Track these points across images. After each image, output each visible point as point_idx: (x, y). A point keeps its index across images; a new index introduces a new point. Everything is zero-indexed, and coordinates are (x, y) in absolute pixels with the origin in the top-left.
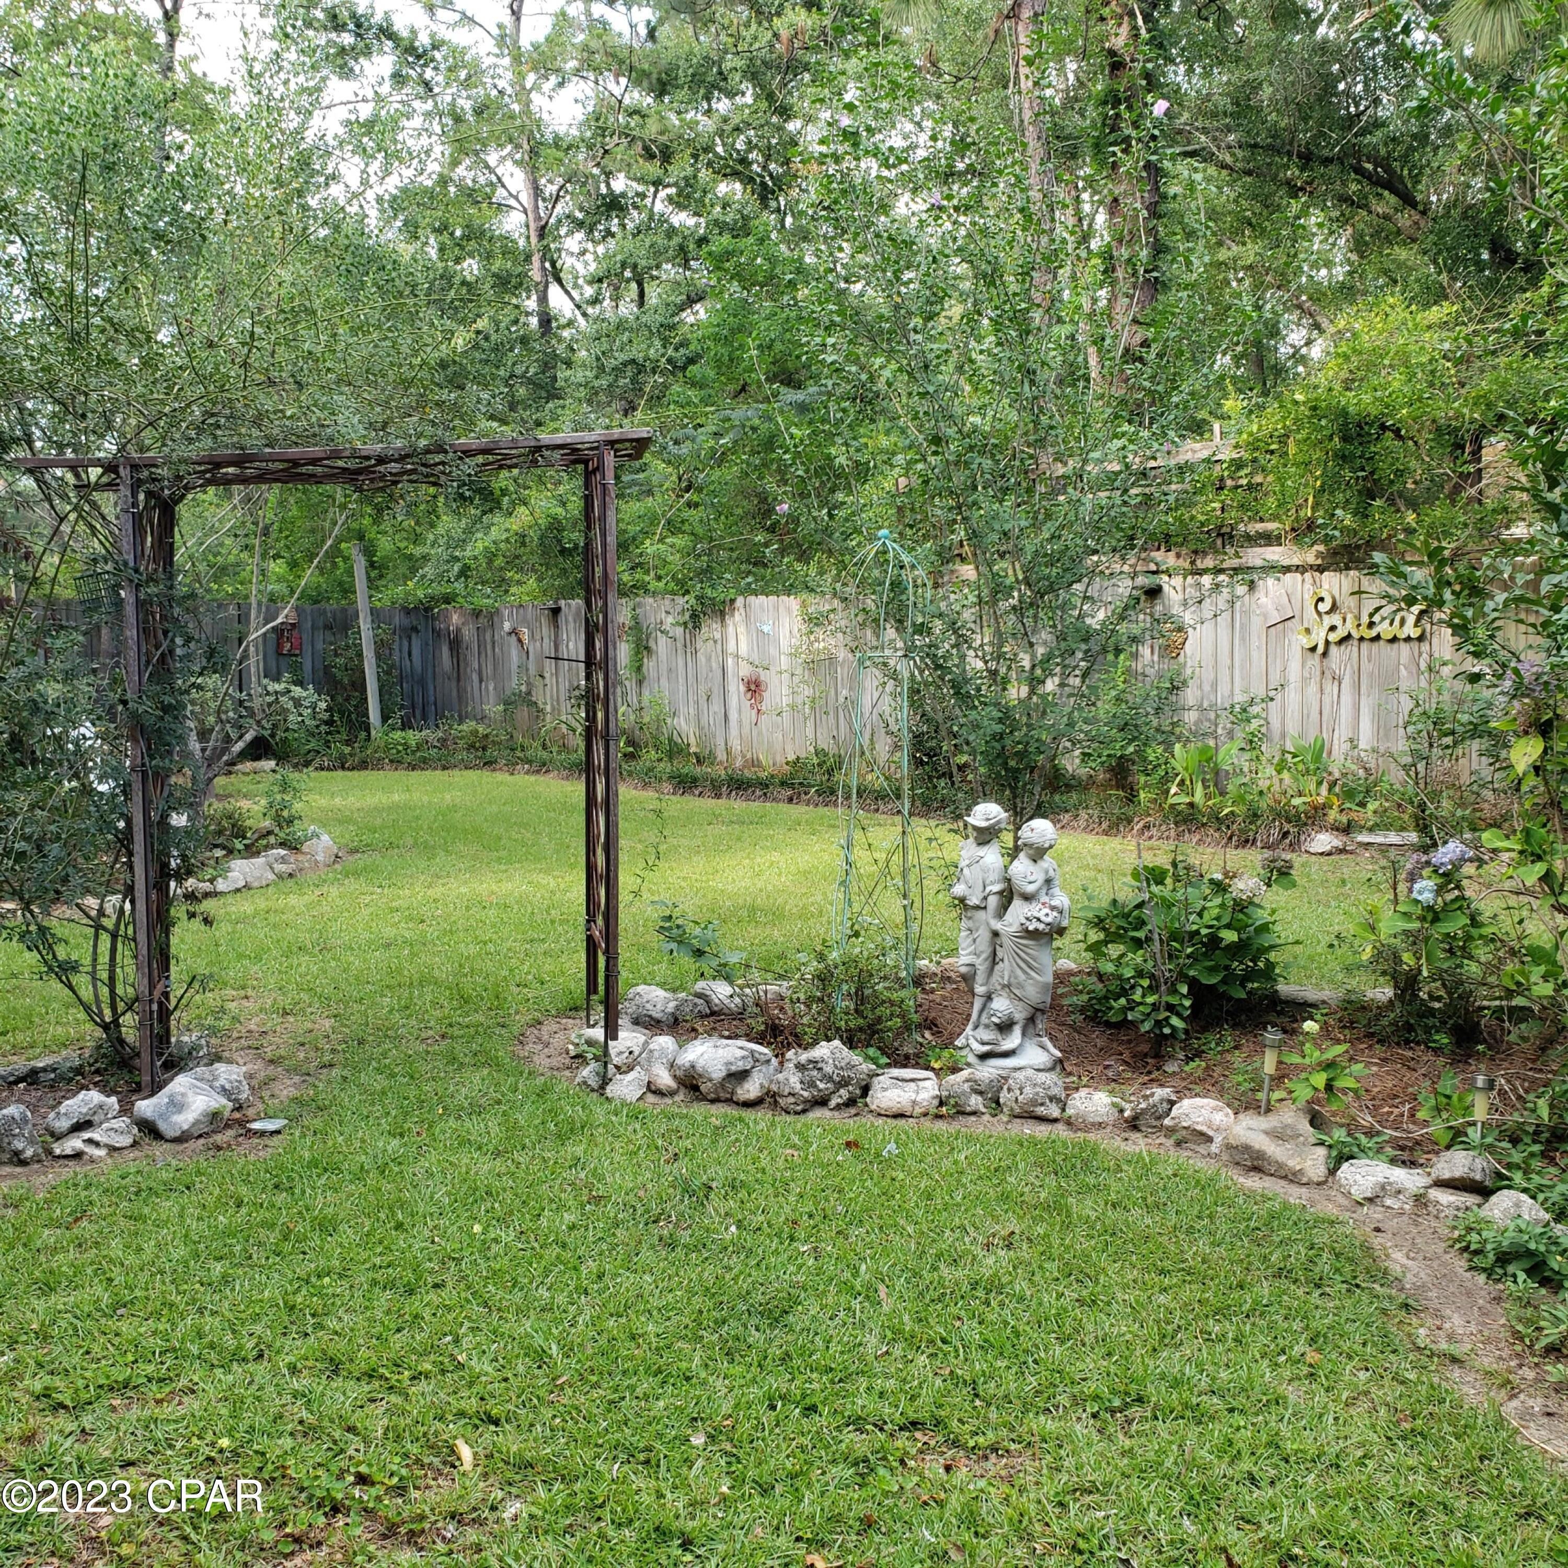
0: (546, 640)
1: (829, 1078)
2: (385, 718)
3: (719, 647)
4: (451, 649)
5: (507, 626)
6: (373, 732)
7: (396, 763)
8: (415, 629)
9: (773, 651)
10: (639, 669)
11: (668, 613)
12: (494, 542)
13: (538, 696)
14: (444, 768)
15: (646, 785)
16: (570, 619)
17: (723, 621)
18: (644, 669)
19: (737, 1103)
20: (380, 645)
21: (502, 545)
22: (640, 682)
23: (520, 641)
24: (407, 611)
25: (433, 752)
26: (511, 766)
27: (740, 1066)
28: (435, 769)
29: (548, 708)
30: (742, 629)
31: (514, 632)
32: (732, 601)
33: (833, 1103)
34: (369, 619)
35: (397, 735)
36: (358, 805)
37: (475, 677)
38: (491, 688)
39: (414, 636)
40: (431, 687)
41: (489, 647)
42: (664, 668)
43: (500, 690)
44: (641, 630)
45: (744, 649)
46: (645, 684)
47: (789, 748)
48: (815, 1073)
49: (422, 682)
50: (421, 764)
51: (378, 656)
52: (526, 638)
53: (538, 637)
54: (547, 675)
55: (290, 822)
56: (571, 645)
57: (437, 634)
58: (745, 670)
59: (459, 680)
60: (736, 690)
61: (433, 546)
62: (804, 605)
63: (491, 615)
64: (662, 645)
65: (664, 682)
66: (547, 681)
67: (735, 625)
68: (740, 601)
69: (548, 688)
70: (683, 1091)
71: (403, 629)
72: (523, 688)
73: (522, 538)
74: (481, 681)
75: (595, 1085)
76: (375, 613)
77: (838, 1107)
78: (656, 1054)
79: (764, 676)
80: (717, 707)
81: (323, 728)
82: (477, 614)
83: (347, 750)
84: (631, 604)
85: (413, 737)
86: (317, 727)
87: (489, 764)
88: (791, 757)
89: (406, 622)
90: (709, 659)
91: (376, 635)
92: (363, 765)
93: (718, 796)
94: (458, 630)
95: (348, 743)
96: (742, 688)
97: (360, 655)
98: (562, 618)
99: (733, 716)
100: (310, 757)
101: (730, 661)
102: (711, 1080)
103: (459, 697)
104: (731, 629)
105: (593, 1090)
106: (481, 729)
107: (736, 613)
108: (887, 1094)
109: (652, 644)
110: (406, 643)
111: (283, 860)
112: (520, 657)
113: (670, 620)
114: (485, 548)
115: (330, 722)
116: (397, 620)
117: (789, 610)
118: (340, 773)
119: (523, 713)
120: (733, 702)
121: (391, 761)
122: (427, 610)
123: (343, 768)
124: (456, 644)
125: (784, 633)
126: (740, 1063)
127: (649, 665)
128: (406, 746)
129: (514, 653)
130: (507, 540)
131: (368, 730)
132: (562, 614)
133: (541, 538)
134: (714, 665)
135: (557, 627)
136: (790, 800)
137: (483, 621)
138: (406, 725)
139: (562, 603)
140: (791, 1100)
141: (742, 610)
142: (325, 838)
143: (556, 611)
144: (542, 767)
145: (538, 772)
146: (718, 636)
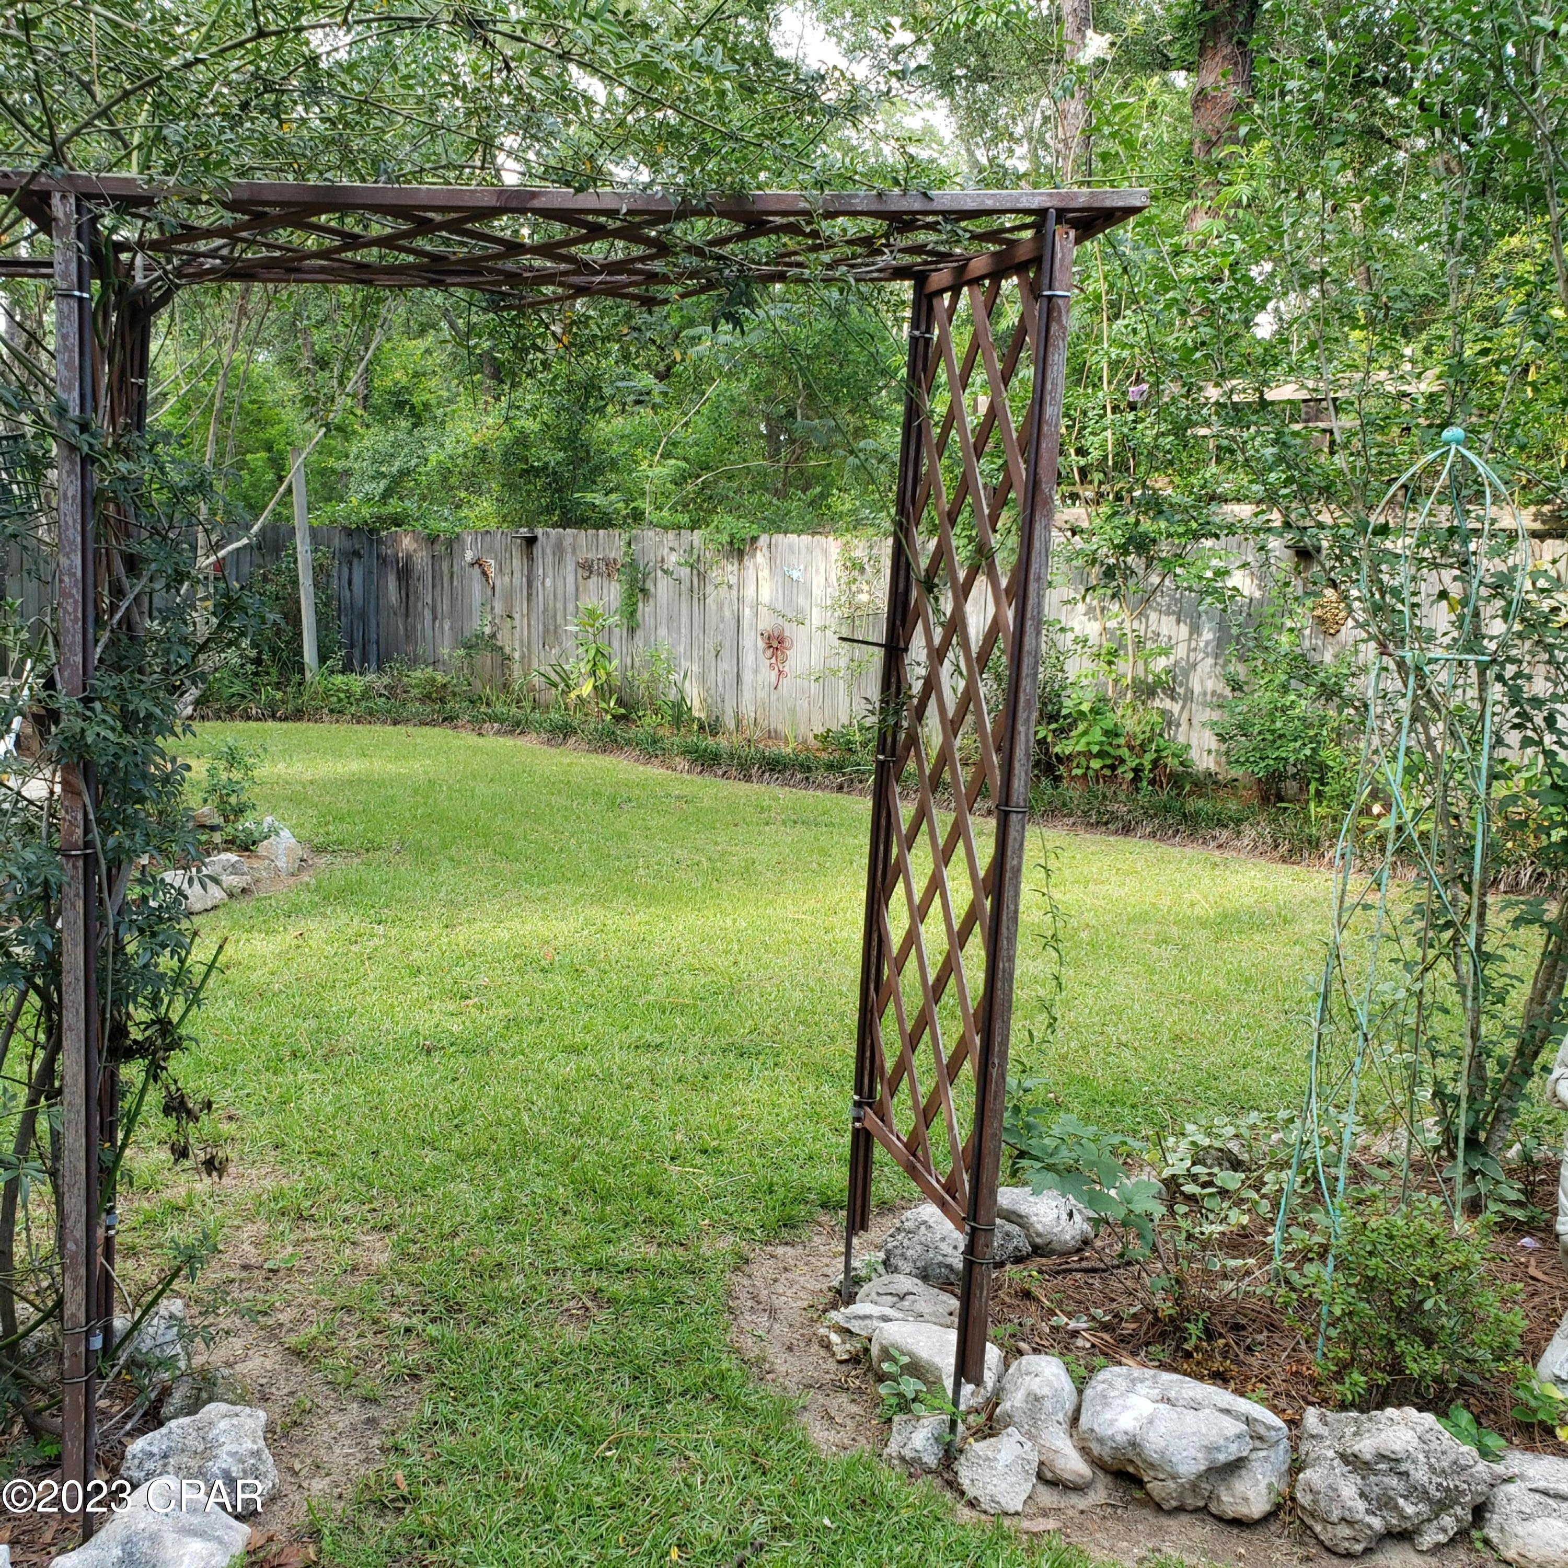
0: (517, 575)
1: (1417, 1492)
2: (323, 658)
3: (734, 592)
4: (399, 580)
5: (469, 556)
6: (308, 675)
7: (337, 713)
8: (357, 554)
9: (802, 601)
10: (632, 614)
11: (672, 549)
12: (450, 457)
13: (503, 639)
14: (396, 723)
15: (650, 757)
16: (549, 551)
17: (741, 561)
18: (639, 616)
19: (1220, 1519)
20: (319, 570)
21: (460, 461)
22: (632, 630)
23: (484, 573)
24: (348, 532)
25: (381, 701)
26: (477, 724)
27: (1234, 1451)
28: (384, 722)
29: (517, 655)
30: (764, 573)
31: (478, 563)
32: (754, 539)
33: (1429, 1539)
34: (308, 540)
35: (339, 679)
36: (308, 776)
37: (427, 613)
38: (447, 627)
39: (355, 561)
40: (373, 623)
41: (446, 579)
42: (663, 614)
43: (457, 631)
44: (637, 569)
45: (766, 595)
46: (639, 633)
47: (815, 719)
48: (1393, 1481)
49: (363, 616)
50: (370, 717)
51: (316, 585)
52: (492, 571)
53: (508, 571)
54: (517, 616)
55: (239, 811)
56: (548, 582)
57: (383, 560)
58: (766, 622)
59: (407, 615)
60: (752, 644)
61: (356, 459)
62: (846, 548)
63: (450, 543)
64: (662, 588)
65: (662, 632)
66: (517, 623)
67: (756, 568)
68: (764, 540)
69: (517, 632)
70: (1103, 1480)
71: (343, 553)
72: (487, 630)
73: (483, 455)
74: (434, 619)
75: (931, 1460)
76: (314, 533)
77: (1438, 1548)
78: (1048, 1404)
79: (790, 631)
80: (728, 664)
81: (250, 668)
82: (432, 540)
83: (279, 695)
84: (626, 536)
85: (357, 683)
86: (242, 665)
87: (449, 719)
88: (819, 730)
89: (347, 545)
90: (721, 607)
91: (314, 560)
92: (298, 715)
93: (748, 779)
94: (409, 557)
95: (278, 686)
96: (761, 644)
97: (295, 582)
98: (537, 550)
99: (747, 677)
100: (234, 701)
101: (747, 611)
102: (1174, 1477)
103: (407, 637)
104: (751, 572)
105: (930, 1471)
106: (440, 678)
107: (759, 553)
108: (1530, 1527)
109: (649, 585)
110: (345, 570)
111: (234, 869)
112: (484, 593)
113: (673, 558)
114: (439, 462)
115: (258, 661)
116: (336, 542)
117: (825, 552)
118: (270, 724)
119: (485, 659)
120: (749, 659)
121: (332, 711)
122: (371, 531)
123: (273, 717)
124: (405, 573)
125: (818, 582)
126: (1233, 1447)
127: (645, 611)
128: (349, 694)
129: (477, 590)
130: (465, 456)
131: (302, 671)
132: (539, 544)
133: (505, 454)
134: (727, 613)
135: (531, 559)
136: (840, 788)
137: (440, 548)
138: (347, 669)
139: (539, 532)
140: (1345, 1531)
141: (766, 550)
142: (285, 833)
143: (531, 541)
144: (517, 727)
145: (512, 732)
146: (733, 580)
